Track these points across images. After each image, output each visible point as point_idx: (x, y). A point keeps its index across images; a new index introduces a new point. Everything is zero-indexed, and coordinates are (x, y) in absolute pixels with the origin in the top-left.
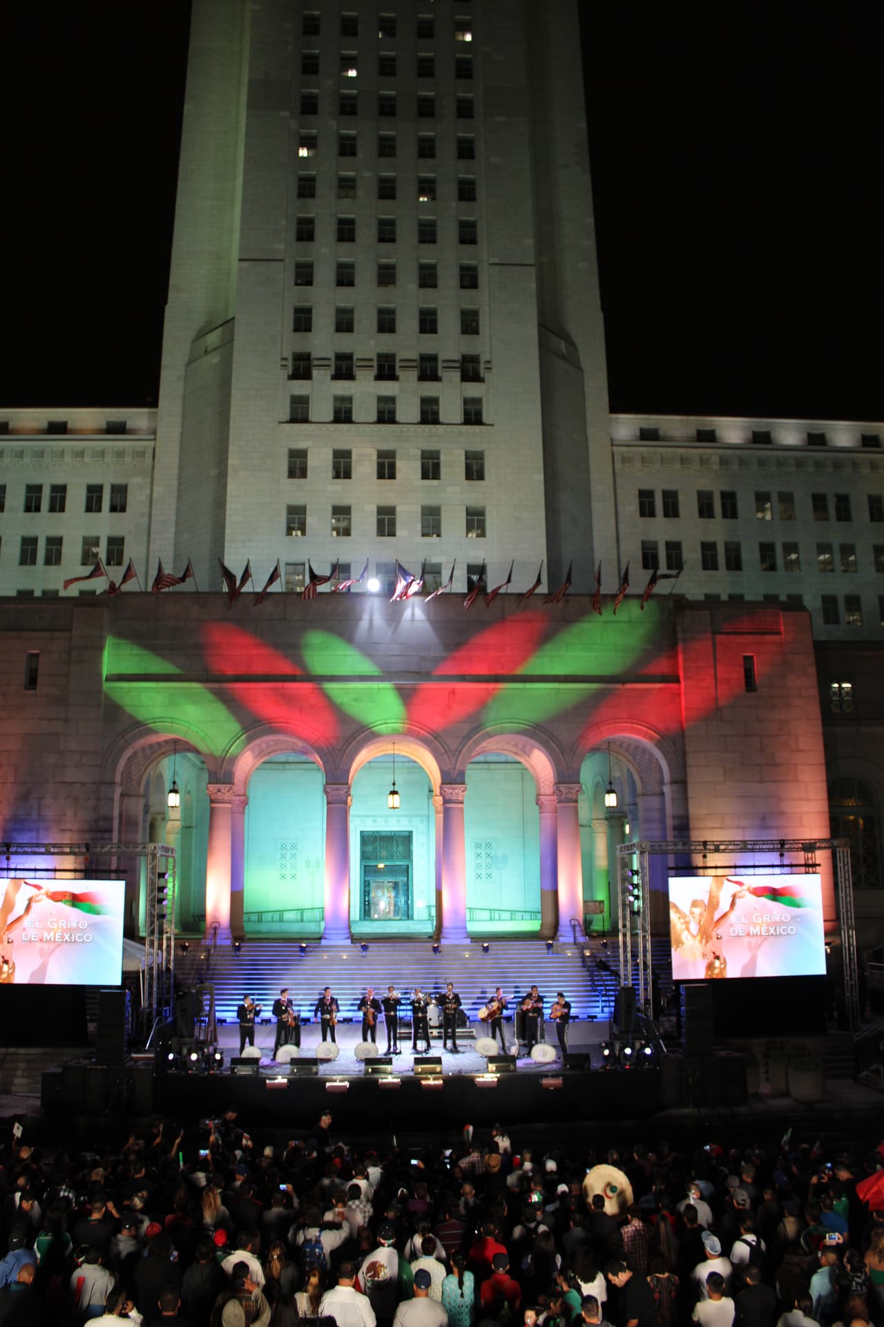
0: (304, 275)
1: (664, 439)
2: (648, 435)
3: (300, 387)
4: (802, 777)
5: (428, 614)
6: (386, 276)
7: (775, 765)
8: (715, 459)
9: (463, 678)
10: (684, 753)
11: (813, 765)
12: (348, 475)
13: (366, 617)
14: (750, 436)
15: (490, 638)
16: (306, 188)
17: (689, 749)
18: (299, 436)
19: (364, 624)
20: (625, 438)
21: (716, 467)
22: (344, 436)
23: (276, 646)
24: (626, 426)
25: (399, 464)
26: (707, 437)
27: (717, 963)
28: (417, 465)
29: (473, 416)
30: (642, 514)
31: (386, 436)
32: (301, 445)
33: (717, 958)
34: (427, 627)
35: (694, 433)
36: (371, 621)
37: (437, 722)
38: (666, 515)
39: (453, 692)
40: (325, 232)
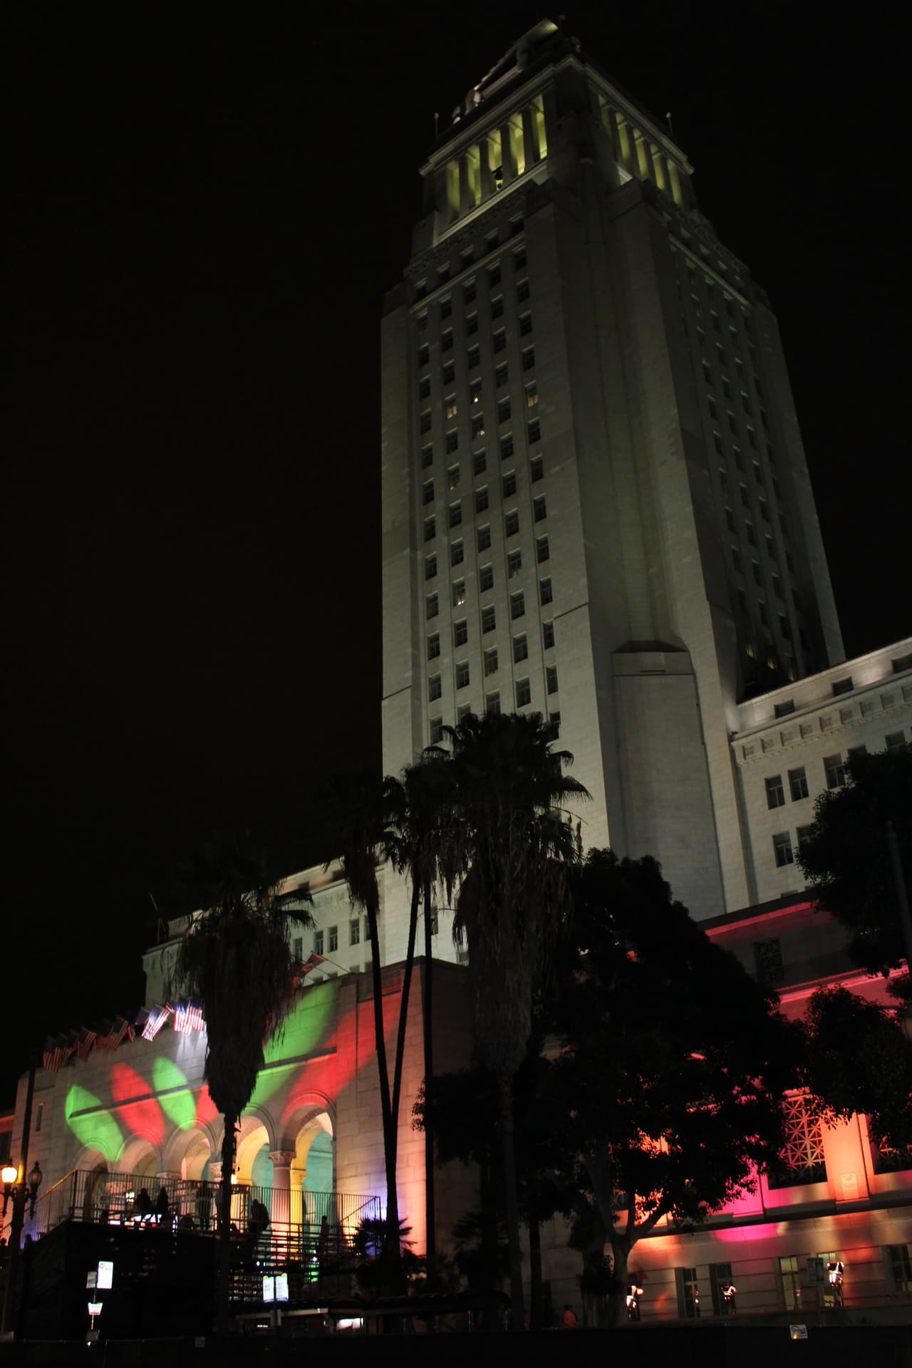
0: (436, 690)
1: (800, 708)
2: (782, 711)
6: (492, 663)
8: (836, 716)
14: (889, 667)
16: (433, 608)
20: (761, 723)
21: (837, 724)
23: (142, 1074)
24: (760, 708)
26: (843, 687)
30: (774, 805)
35: (829, 689)
36: (184, 1043)
38: (796, 798)
40: (446, 642)
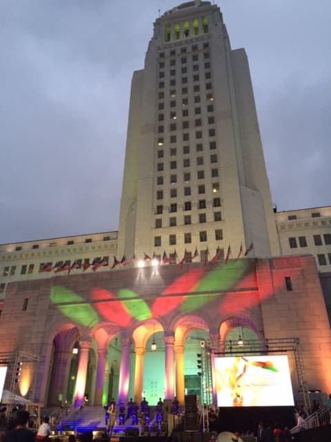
0: (160, 181)
1: (299, 218)
2: (291, 218)
3: (159, 217)
4: (318, 327)
5: (160, 272)
6: (187, 177)
7: (304, 322)
9: (172, 295)
10: (262, 319)
11: (323, 321)
12: (175, 243)
13: (138, 276)
15: (182, 279)
16: (161, 154)
17: (264, 317)
18: (158, 233)
19: (138, 279)
20: (282, 221)
21: (320, 225)
22: (173, 231)
23: (107, 289)
24: (283, 216)
25: (192, 237)
26: (316, 215)
27: (238, 399)
28: (199, 237)
29: (218, 217)
30: (291, 247)
31: (188, 229)
32: (159, 235)
33: (238, 396)
34: (160, 277)
35: (310, 215)
36: (140, 277)
37: (163, 313)
38: (301, 246)
39: (168, 300)
40: (167, 167)
